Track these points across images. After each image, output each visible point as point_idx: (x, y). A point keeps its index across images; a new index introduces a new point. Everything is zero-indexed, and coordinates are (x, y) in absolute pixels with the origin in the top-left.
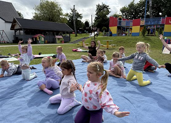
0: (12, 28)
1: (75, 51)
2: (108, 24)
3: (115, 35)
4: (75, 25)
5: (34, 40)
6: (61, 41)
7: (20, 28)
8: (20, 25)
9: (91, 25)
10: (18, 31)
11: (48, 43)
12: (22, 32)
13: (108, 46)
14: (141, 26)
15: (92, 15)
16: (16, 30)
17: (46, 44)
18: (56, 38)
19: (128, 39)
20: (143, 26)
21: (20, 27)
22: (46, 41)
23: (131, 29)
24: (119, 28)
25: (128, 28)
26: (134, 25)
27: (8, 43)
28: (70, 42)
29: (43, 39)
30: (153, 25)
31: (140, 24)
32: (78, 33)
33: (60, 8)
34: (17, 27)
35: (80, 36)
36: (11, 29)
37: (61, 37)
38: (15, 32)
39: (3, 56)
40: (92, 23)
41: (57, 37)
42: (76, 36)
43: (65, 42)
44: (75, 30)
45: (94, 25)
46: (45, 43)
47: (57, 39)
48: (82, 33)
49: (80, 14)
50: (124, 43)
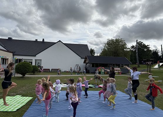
4: (137, 57)
9: (161, 55)
10: (88, 64)
15: (161, 45)
32: (141, 64)
33: (125, 43)
36: (84, 63)
37: (119, 69)
38: (86, 65)
43: (122, 74)
44: (138, 61)
46: (105, 74)
49: (146, 45)
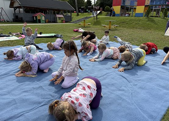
0: (11, 5)
1: (77, 31)
2: (112, 3)
3: (118, 15)
4: (76, 4)
5: (35, 19)
6: (62, 21)
7: (19, 6)
8: (19, 3)
9: (94, 4)
10: (18, 9)
11: (49, 22)
12: (21, 10)
13: (110, 27)
14: (146, 6)
16: (15, 7)
17: (47, 23)
18: (56, 18)
19: (131, 20)
20: (148, 6)
21: (19, 4)
22: (47, 20)
23: (135, 9)
24: (122, 8)
25: (132, 8)
26: (138, 5)
27: (8, 22)
28: (72, 22)
29: (44, 18)
30: (159, 5)
31: (145, 4)
32: (80, 12)
34: (16, 5)
35: (82, 16)
36: (10, 7)
37: (62, 16)
38: (15, 10)
39: (4, 35)
40: (95, 2)
41: (58, 16)
42: (78, 15)
43: (66, 22)
44: (77, 9)
45: (97, 4)
47: (58, 18)
48: (83, 12)
50: (127, 23)
